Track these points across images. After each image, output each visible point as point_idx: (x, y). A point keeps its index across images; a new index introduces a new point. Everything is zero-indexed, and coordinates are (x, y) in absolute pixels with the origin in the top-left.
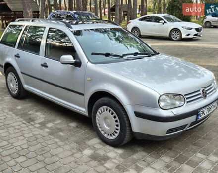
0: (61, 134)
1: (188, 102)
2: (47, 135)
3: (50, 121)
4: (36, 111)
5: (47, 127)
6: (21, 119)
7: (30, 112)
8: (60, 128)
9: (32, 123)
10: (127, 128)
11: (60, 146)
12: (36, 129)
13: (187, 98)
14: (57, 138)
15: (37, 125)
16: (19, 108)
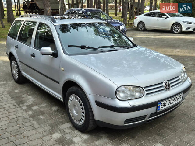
0: (41, 117)
1: (147, 94)
2: (28, 117)
3: (36, 105)
4: (29, 95)
5: (32, 110)
6: (14, 101)
7: (23, 96)
8: (42, 111)
9: (21, 105)
10: (90, 115)
11: (34, 129)
12: (22, 111)
13: (146, 91)
14: (36, 120)
15: (24, 108)
16: (16, 91)
